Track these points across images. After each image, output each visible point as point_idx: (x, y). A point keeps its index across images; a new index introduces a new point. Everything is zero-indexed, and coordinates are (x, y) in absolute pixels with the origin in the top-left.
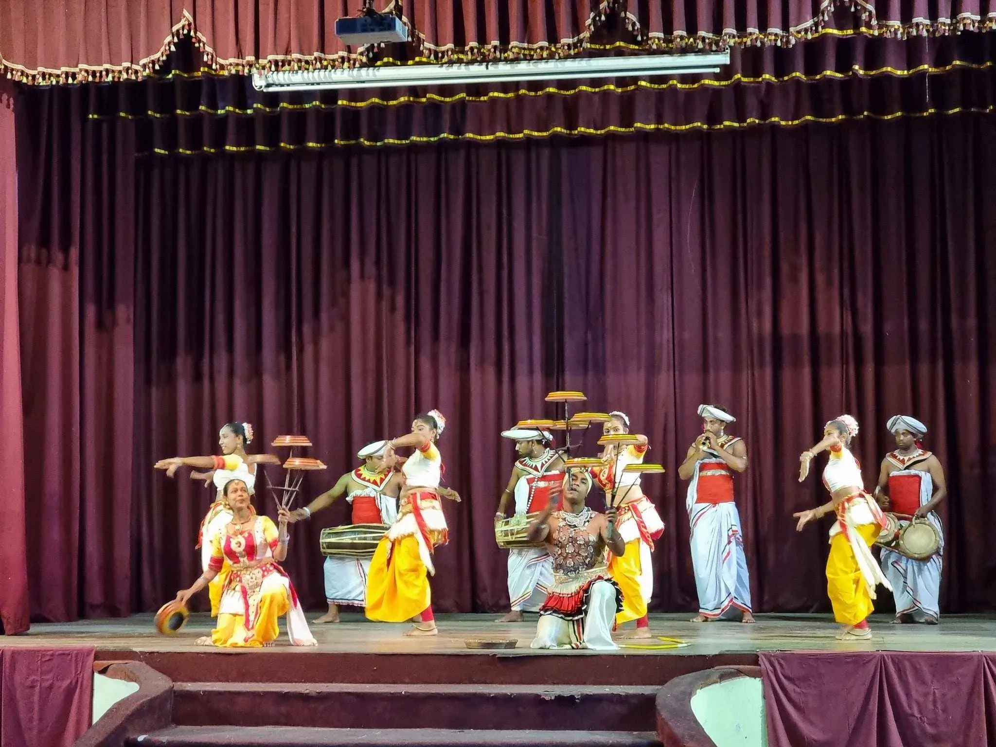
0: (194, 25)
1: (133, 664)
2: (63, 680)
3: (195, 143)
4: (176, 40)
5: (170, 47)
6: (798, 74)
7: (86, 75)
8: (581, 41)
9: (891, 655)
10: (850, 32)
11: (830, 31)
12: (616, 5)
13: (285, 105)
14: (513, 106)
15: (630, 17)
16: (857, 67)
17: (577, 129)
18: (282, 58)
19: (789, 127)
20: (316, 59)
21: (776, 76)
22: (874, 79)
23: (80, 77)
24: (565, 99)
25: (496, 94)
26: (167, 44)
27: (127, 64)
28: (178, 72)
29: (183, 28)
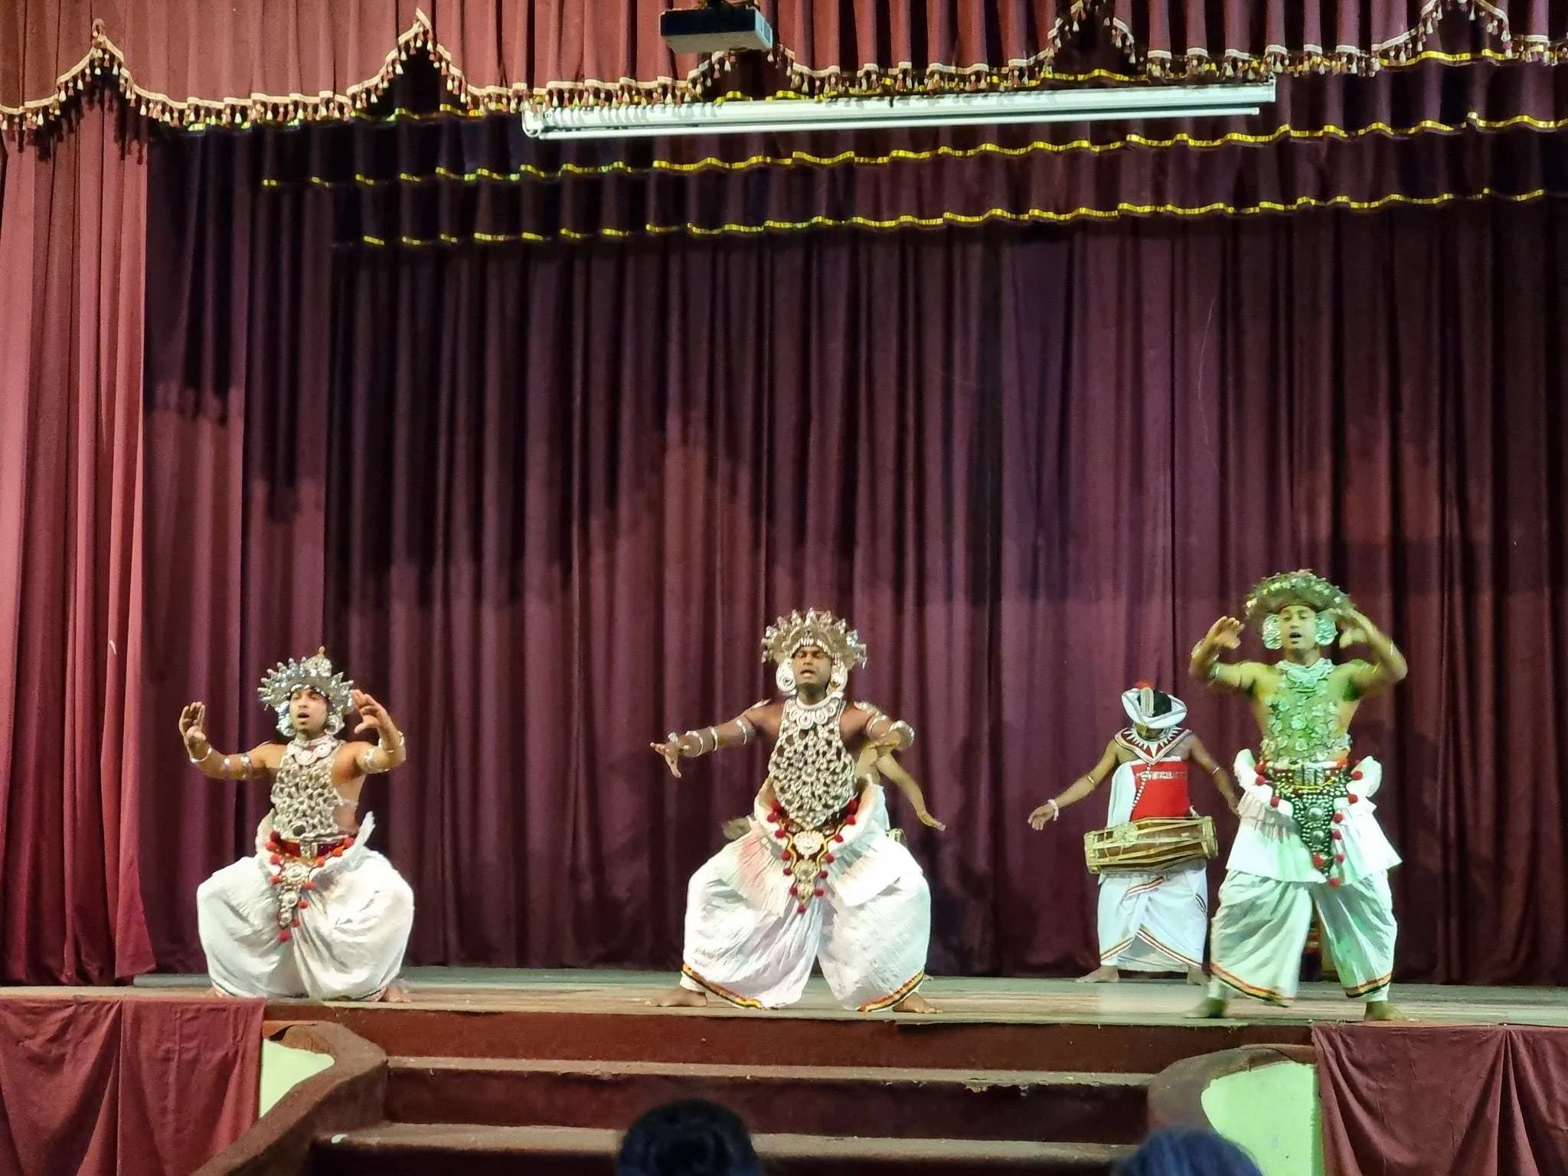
0: (433, 33)
1: (323, 1027)
2: (213, 1049)
3: (427, 229)
4: (404, 57)
5: (394, 68)
6: (1381, 125)
7: (263, 110)
8: (1040, 64)
9: (1523, 1033)
10: (1466, 56)
11: (1433, 54)
12: (1097, 7)
13: (570, 167)
14: (927, 174)
15: (1119, 27)
16: (1474, 115)
17: (1027, 213)
18: (570, 87)
19: (1363, 212)
20: (622, 88)
21: (1347, 129)
22: (1501, 135)
23: (253, 114)
24: (1009, 162)
25: (902, 153)
26: (390, 62)
27: (327, 94)
28: (404, 112)
29: (416, 37)
